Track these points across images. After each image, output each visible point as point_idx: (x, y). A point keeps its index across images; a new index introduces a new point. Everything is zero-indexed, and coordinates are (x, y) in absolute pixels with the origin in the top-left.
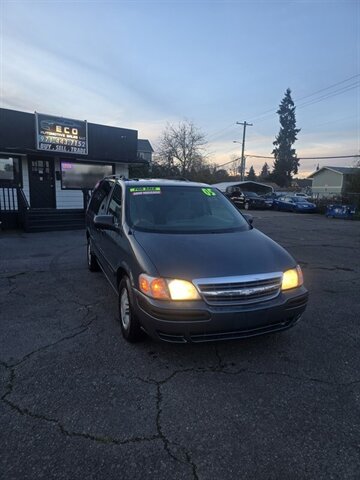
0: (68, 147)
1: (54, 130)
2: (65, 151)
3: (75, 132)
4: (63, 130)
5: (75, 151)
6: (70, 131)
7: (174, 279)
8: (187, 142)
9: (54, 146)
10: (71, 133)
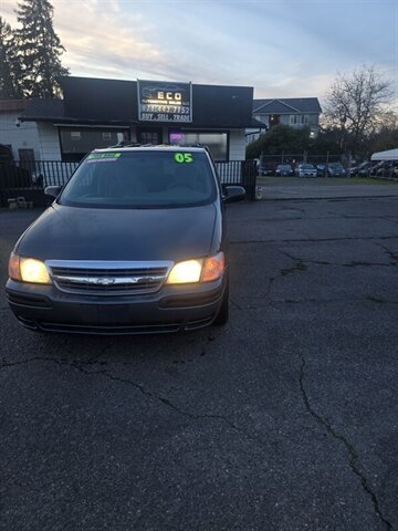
0: (171, 115)
1: (155, 97)
2: (167, 120)
3: (178, 97)
4: (165, 96)
5: (178, 119)
6: (173, 96)
7: (29, 257)
8: (363, 95)
9: (155, 115)
10: (174, 99)
